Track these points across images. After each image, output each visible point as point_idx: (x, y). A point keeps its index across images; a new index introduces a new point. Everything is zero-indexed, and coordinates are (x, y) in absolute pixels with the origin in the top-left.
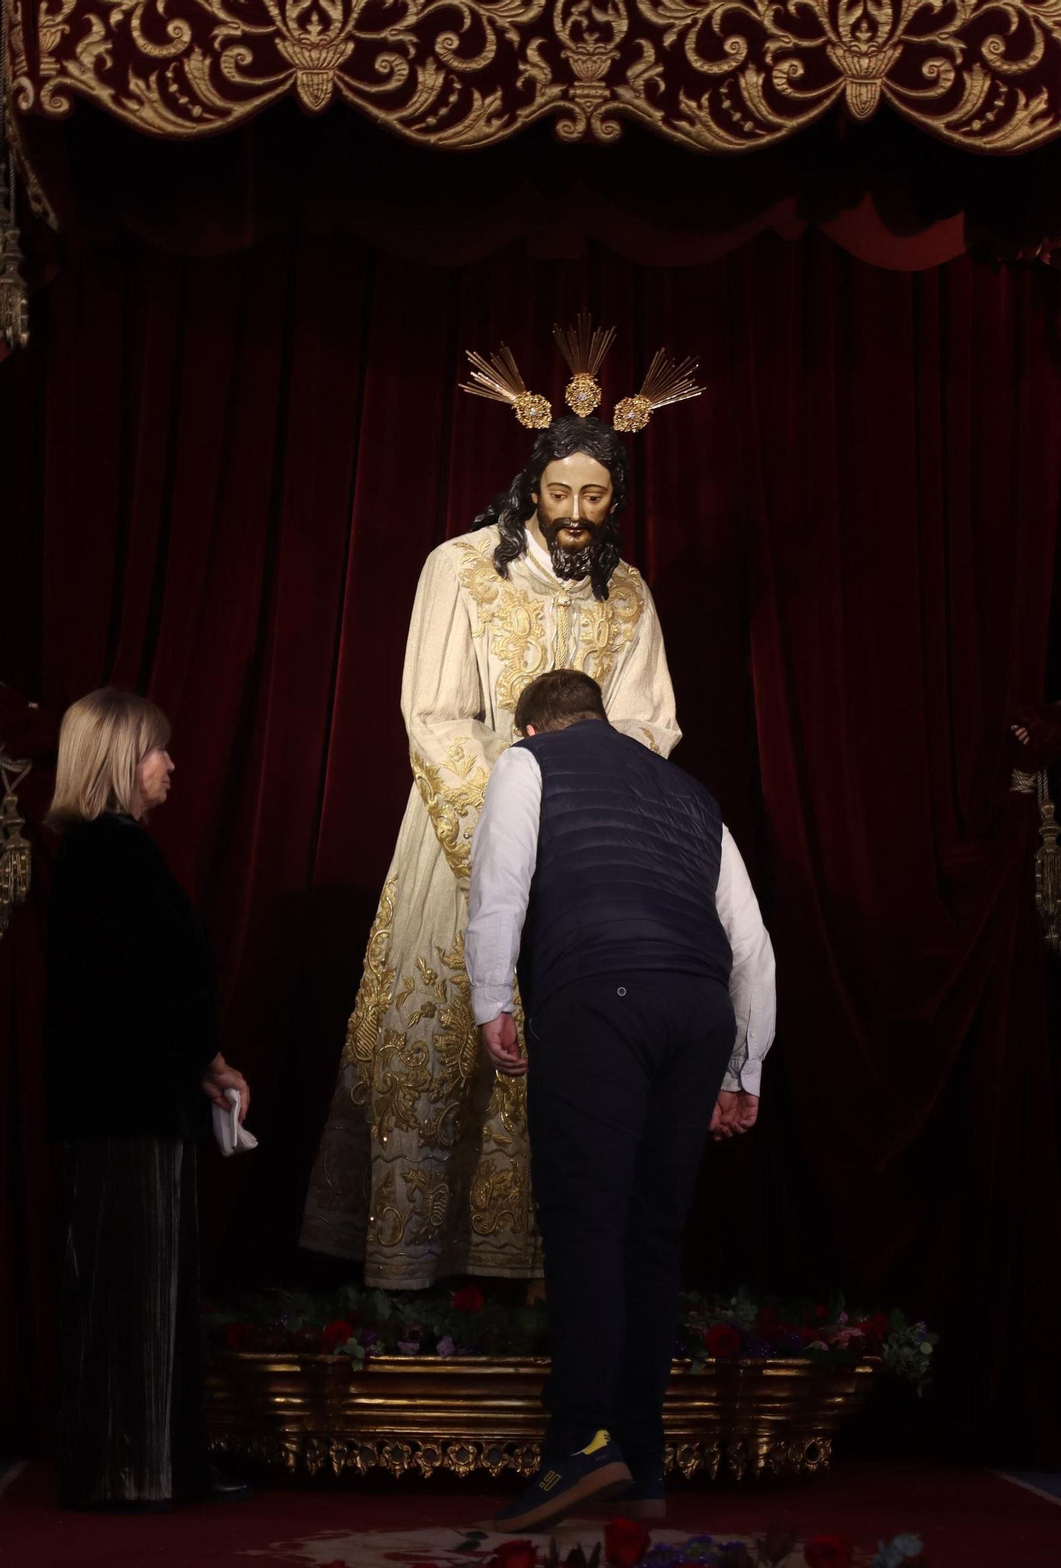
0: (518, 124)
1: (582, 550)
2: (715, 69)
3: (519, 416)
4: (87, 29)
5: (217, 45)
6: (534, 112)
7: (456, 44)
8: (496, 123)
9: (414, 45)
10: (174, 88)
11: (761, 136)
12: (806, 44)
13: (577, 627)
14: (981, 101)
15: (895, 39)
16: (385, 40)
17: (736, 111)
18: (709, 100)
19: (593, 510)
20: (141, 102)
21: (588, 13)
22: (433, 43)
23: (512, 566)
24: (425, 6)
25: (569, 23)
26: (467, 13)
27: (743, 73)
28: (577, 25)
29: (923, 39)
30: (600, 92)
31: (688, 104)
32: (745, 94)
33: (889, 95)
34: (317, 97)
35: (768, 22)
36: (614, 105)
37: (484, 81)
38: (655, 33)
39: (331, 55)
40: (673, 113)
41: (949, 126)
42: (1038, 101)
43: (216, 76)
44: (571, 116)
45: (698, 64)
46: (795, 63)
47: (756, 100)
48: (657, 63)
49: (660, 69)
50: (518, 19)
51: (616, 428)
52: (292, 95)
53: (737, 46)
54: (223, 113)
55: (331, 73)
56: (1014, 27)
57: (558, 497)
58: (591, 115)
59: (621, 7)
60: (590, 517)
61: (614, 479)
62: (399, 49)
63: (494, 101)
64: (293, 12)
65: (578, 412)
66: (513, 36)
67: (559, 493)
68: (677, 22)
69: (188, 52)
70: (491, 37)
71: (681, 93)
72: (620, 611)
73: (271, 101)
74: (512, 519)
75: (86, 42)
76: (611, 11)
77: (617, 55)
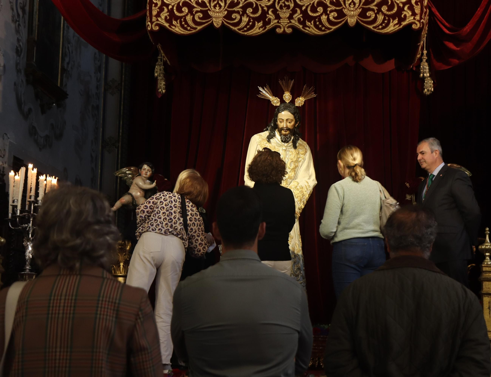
0: (267, 29)
1: (288, 135)
2: (315, 15)
3: (272, 103)
4: (163, 10)
5: (194, 13)
6: (271, 26)
7: (251, 11)
8: (261, 29)
9: (241, 11)
10: (183, 23)
11: (327, 31)
12: (337, 8)
13: (288, 155)
14: (381, 21)
15: (360, 7)
16: (234, 10)
17: (320, 25)
18: (314, 22)
19: (290, 125)
20: (175, 27)
21: (284, 3)
22: (246, 10)
23: (271, 140)
24: (244, 2)
25: (279, 5)
26: (254, 3)
27: (322, 16)
28: (281, 6)
29: (367, 7)
30: (287, 21)
31: (308, 23)
32: (322, 21)
33: (358, 20)
34: (218, 24)
35: (328, 4)
36: (290, 24)
37: (258, 19)
38: (300, 7)
39: (221, 14)
40: (305, 26)
41: (373, 27)
42: (395, 21)
43: (194, 20)
44: (280, 27)
45: (310, 14)
46: (335, 13)
47: (325, 22)
48: (301, 14)
49: (301, 15)
50: (267, 4)
51: (296, 105)
52: (212, 24)
53: (320, 9)
54: (195, 29)
55: (221, 19)
56: (390, 3)
57: (281, 122)
58: (285, 27)
59: (292, 1)
60: (289, 127)
61: (295, 117)
62: (238, 12)
63: (261, 24)
64: (212, 4)
65: (286, 101)
66: (266, 9)
67: (281, 121)
68: (306, 4)
69: (187, 15)
70: (260, 9)
71: (307, 21)
72: (301, 152)
73: (207, 25)
74: (272, 129)
75: (163, 13)
76: (289, 2)
77: (291, 12)
